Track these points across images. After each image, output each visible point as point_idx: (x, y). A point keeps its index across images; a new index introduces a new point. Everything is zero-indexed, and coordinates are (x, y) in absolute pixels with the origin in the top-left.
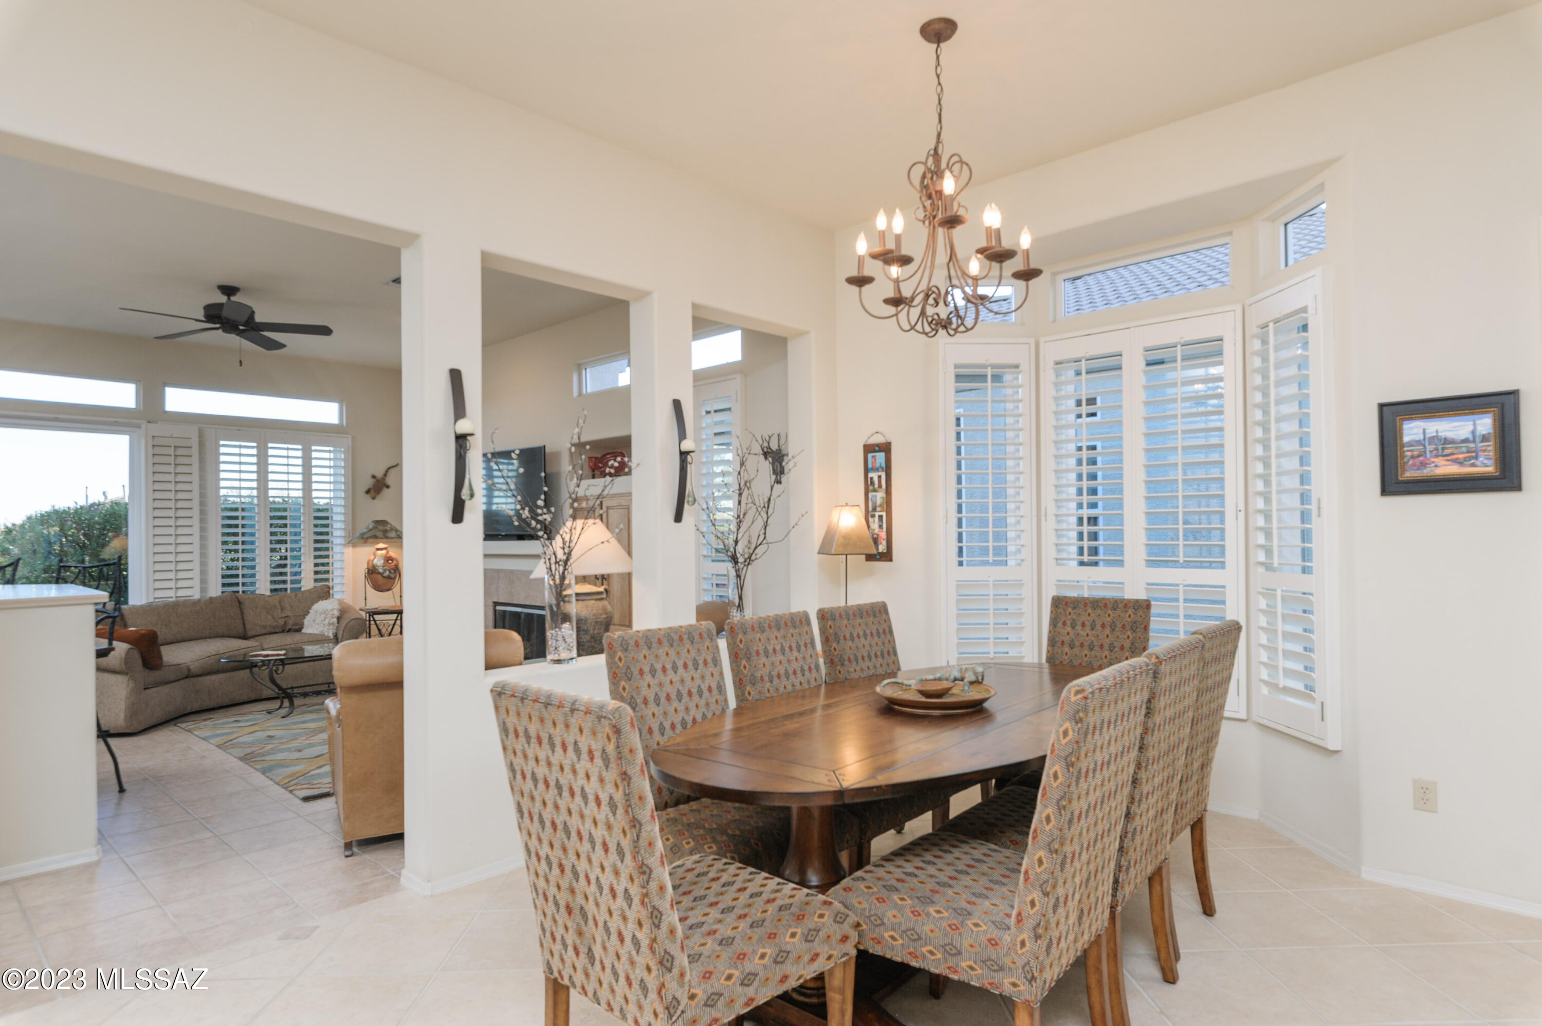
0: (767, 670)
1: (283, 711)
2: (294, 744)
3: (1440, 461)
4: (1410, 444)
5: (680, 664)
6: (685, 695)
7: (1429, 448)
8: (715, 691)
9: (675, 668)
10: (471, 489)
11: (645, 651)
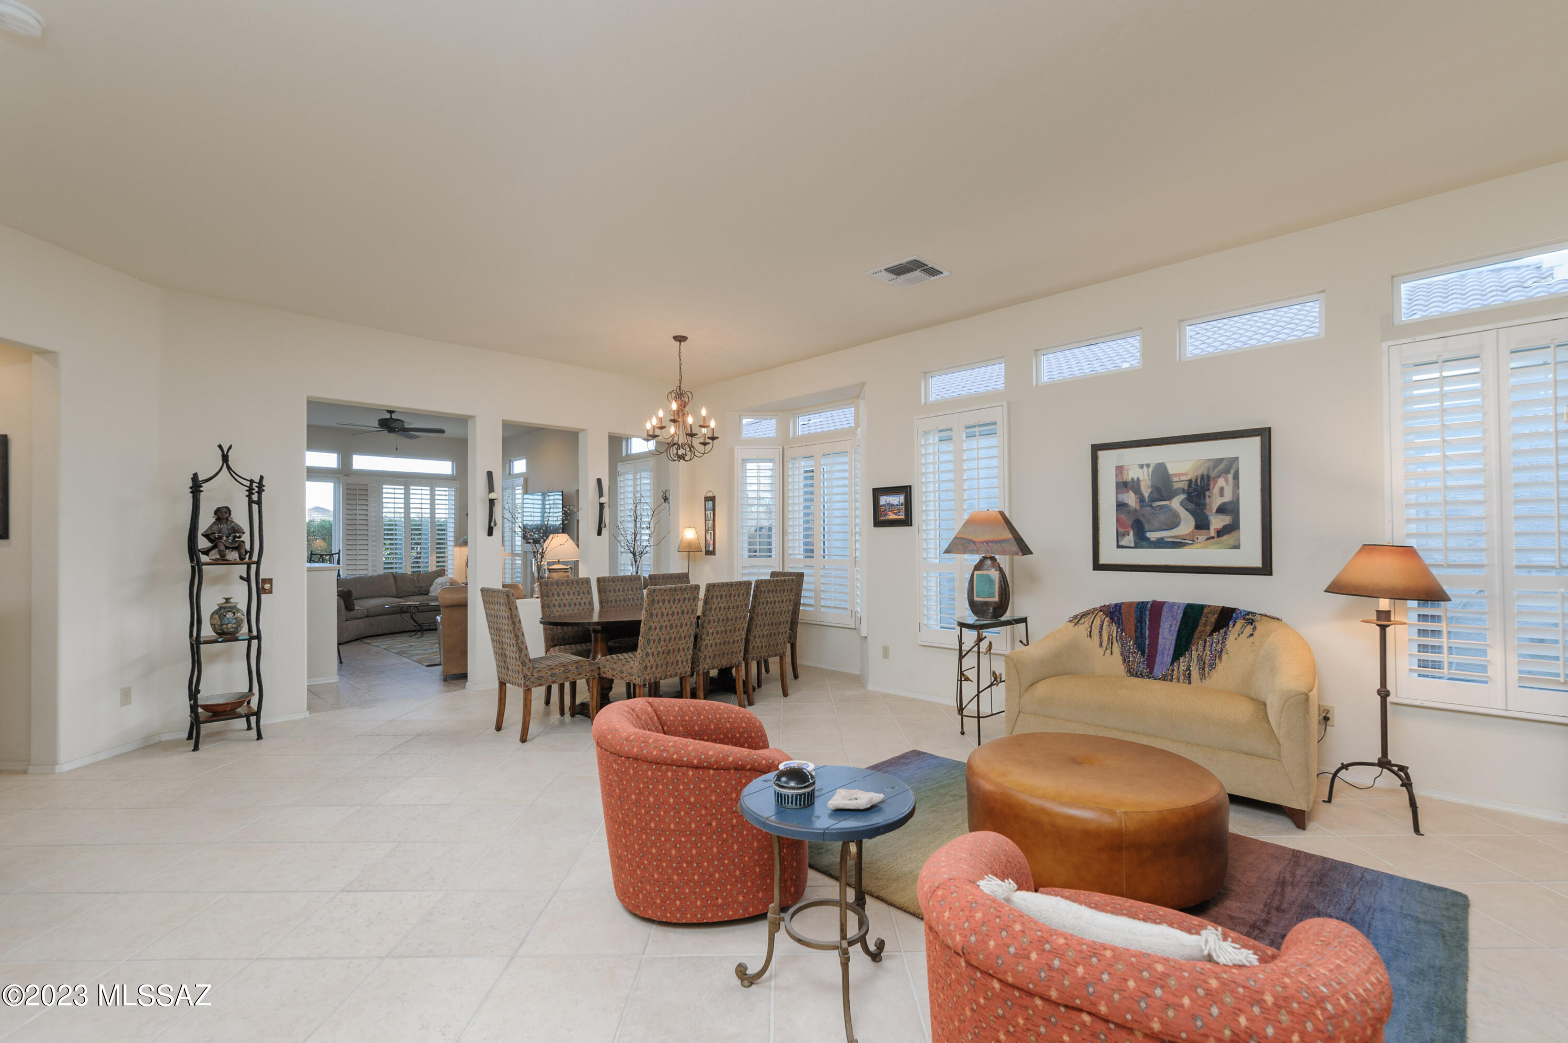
0: (614, 598)
1: (417, 636)
2: (424, 648)
3: (890, 513)
4: (882, 506)
5: (571, 592)
6: (573, 605)
7: (888, 507)
8: (587, 605)
9: (569, 594)
10: (495, 522)
11: (556, 587)
